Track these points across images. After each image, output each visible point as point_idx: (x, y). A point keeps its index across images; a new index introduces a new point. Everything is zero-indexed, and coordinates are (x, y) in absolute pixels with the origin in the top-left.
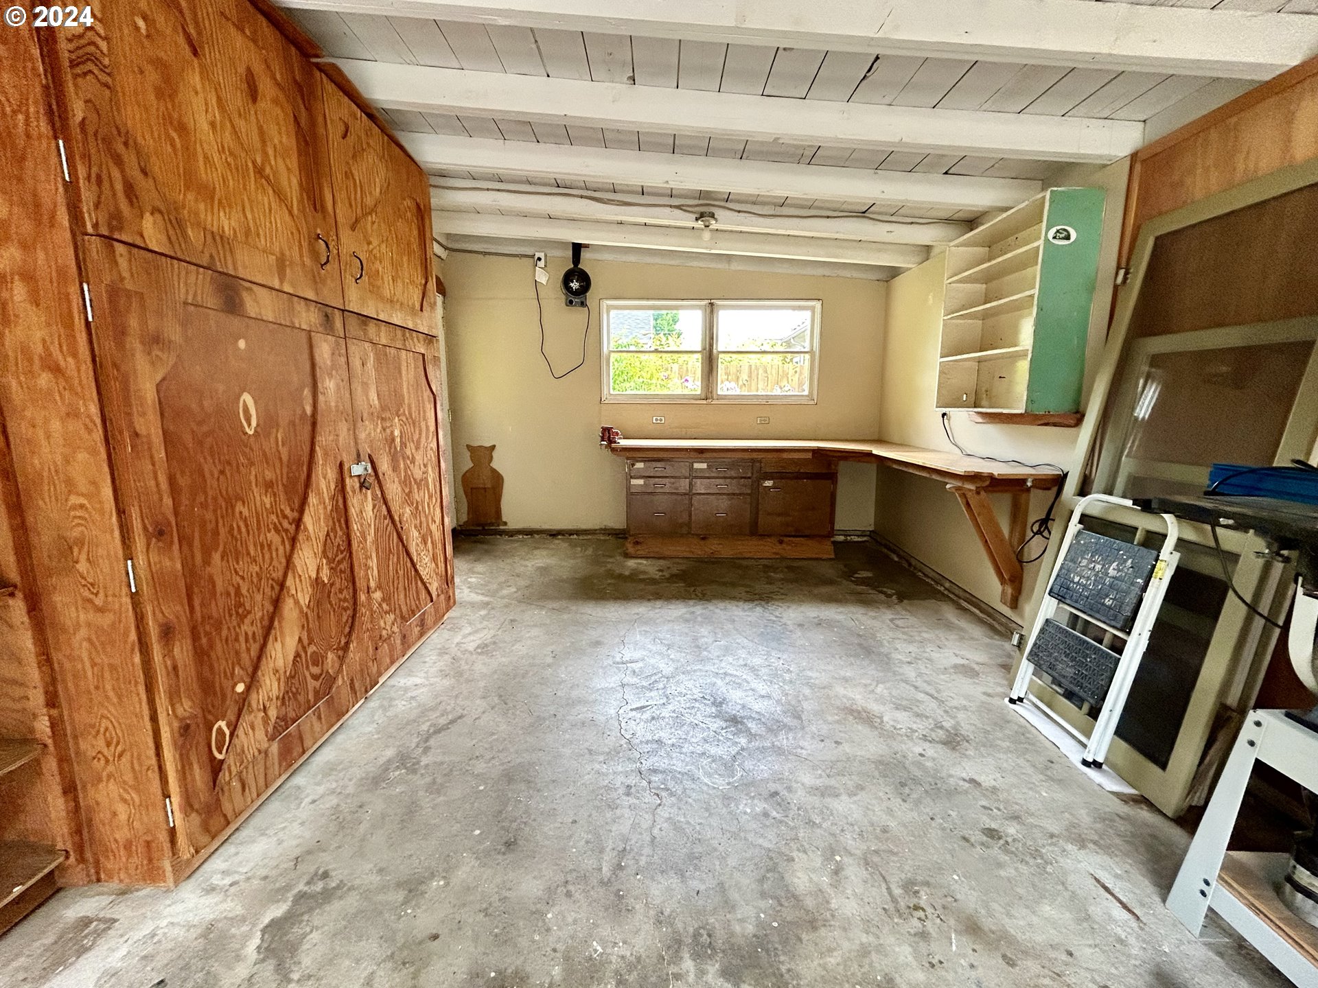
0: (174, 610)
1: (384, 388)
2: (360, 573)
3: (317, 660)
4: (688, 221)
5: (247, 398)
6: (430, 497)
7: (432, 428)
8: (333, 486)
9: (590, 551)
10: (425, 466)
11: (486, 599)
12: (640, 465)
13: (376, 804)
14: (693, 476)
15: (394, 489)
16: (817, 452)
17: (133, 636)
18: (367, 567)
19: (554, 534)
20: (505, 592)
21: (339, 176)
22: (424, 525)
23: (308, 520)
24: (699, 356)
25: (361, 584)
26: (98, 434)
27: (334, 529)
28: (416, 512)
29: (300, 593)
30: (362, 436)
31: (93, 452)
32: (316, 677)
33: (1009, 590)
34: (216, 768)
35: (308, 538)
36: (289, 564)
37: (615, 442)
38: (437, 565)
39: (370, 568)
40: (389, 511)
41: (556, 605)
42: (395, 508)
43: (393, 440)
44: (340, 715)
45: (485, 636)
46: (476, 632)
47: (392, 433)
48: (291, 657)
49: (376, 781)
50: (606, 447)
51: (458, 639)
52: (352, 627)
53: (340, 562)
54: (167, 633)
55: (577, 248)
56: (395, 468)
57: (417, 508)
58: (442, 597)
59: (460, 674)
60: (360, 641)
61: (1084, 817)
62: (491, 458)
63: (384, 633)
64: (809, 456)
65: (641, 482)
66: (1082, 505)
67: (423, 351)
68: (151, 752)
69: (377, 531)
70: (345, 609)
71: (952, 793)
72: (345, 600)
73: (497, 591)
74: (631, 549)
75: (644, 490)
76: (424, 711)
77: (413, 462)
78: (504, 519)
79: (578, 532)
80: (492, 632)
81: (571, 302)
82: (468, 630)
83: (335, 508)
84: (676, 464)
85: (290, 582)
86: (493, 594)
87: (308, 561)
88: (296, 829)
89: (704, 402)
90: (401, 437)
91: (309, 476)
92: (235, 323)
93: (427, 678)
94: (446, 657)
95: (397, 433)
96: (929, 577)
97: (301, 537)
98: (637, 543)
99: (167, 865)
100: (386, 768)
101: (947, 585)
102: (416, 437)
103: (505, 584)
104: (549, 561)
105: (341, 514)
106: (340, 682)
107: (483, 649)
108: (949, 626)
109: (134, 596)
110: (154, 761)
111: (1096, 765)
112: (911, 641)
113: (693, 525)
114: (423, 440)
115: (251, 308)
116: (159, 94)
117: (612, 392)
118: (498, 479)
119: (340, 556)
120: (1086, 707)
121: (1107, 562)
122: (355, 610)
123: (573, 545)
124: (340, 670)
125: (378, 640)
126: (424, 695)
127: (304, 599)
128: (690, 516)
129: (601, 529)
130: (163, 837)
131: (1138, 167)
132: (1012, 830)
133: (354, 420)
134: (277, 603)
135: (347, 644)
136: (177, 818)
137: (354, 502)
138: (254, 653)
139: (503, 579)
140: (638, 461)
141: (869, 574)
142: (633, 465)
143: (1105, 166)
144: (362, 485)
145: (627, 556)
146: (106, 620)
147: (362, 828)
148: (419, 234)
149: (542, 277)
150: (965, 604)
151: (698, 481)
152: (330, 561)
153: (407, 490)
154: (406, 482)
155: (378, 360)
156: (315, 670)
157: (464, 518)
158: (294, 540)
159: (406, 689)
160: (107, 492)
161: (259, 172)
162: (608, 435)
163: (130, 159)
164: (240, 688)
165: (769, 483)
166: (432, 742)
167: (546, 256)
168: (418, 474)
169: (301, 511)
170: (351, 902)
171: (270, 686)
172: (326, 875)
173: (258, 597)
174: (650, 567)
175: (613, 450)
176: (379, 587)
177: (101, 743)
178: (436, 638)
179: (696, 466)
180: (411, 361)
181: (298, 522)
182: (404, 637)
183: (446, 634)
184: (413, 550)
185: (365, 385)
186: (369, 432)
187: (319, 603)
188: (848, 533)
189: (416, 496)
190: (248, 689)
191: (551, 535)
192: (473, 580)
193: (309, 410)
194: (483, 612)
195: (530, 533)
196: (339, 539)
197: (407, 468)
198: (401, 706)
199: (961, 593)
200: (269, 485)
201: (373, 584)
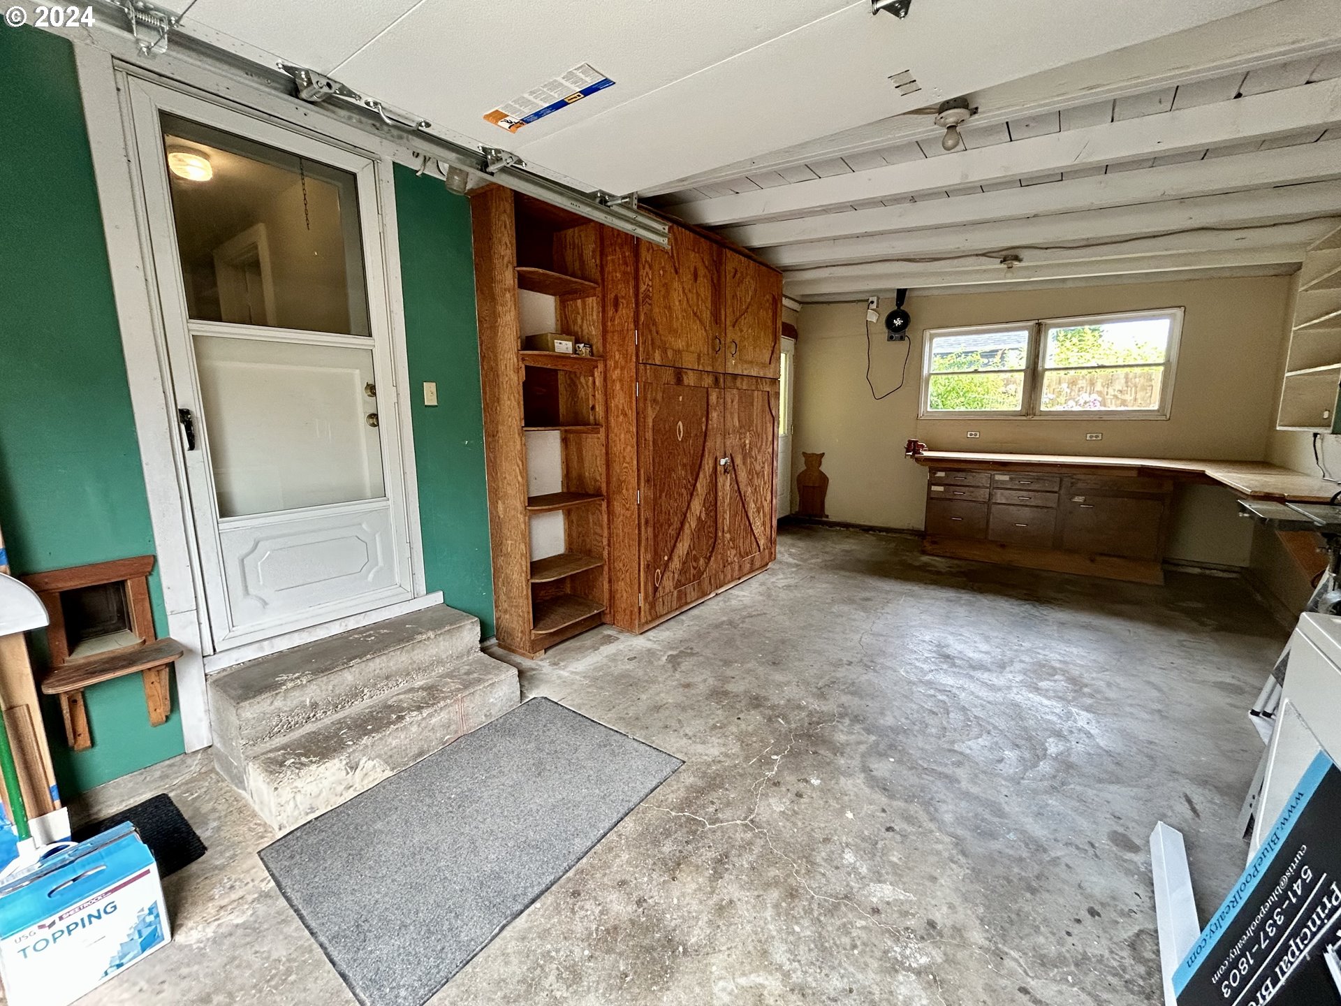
0: (649, 514)
1: (742, 415)
2: (720, 521)
3: (696, 559)
5: (680, 423)
6: (765, 483)
7: (770, 439)
8: (711, 470)
9: (893, 545)
10: (764, 463)
11: (800, 563)
12: (941, 474)
13: (715, 634)
14: (995, 486)
15: (743, 476)
16: (1142, 470)
17: (637, 522)
18: (724, 519)
19: (867, 529)
20: (813, 561)
21: (729, 296)
22: (759, 501)
23: (698, 485)
24: (1022, 374)
25: (719, 525)
26: (635, 440)
27: (709, 493)
28: (755, 491)
29: (692, 523)
30: (728, 443)
31: (633, 447)
32: (695, 568)
34: (656, 589)
35: (698, 494)
36: (689, 507)
37: (919, 453)
38: (765, 529)
39: (726, 519)
40: (739, 488)
41: (847, 574)
42: (741, 487)
43: (745, 446)
44: (705, 594)
45: (792, 582)
46: (786, 578)
47: (745, 442)
48: (685, 553)
49: (717, 626)
50: (912, 457)
51: (774, 580)
52: (713, 548)
53: (711, 511)
54: (647, 522)
55: (901, 294)
56: (744, 463)
57: (756, 489)
58: (767, 551)
59: (769, 596)
60: (716, 558)
62: (820, 464)
63: (729, 559)
64: (1134, 474)
65: (941, 489)
67: (768, 389)
68: (637, 572)
69: (731, 498)
70: (711, 538)
72: (711, 533)
73: (807, 560)
74: (929, 547)
75: (943, 496)
76: (745, 607)
77: (756, 460)
78: (827, 513)
79: (888, 530)
80: (796, 581)
81: (891, 338)
82: (781, 576)
83: (711, 481)
84: (977, 475)
85: (688, 515)
86: (805, 561)
87: (697, 507)
88: (681, 632)
90: (750, 444)
91: (701, 462)
92: (680, 388)
93: (751, 594)
94: (764, 587)
95: (747, 442)
97: (695, 493)
98: (934, 543)
99: (637, 622)
100: (723, 623)
102: (759, 445)
103: (817, 556)
104: (854, 547)
105: (713, 486)
106: (705, 576)
107: (788, 587)
109: (639, 505)
110: (637, 576)
113: (990, 532)
114: (763, 447)
115: (686, 382)
116: (664, 297)
117: (929, 409)
118: (824, 480)
119: (711, 508)
122: (715, 540)
123: (881, 539)
124: (705, 570)
125: (726, 563)
126: (747, 601)
127: (693, 526)
128: (988, 522)
129: (908, 530)
130: (636, 610)
133: (725, 434)
134: (682, 524)
135: (710, 557)
136: (642, 604)
137: (720, 480)
138: (672, 544)
139: (814, 553)
140: (940, 471)
142: (935, 474)
144: (725, 471)
145: (924, 552)
146: (628, 514)
147: (708, 640)
148: (773, 316)
149: (872, 317)
151: (999, 492)
152: (706, 510)
153: (750, 477)
154: (750, 472)
155: (740, 398)
156: (695, 564)
157: (797, 509)
158: (692, 495)
159: (738, 596)
160: (635, 462)
161: (695, 314)
162: (913, 447)
163: (654, 329)
164: (666, 558)
165: (1079, 499)
166: (747, 620)
167: (878, 299)
168: (758, 468)
169: (696, 481)
170: (701, 658)
171: (676, 564)
172: (692, 649)
173: (676, 519)
174: (940, 563)
175: (917, 460)
176: (729, 531)
177: (621, 565)
178: (761, 577)
179: (998, 477)
180: (760, 397)
181: (695, 485)
182: (740, 566)
183: (767, 576)
184: (750, 515)
185: (732, 414)
186: (732, 441)
187: (699, 530)
188: (1207, 565)
189: (756, 482)
190: (669, 559)
191: (864, 530)
192: (793, 551)
193: (704, 428)
194: (794, 569)
195: (847, 526)
196: (711, 498)
197: (751, 463)
198: (734, 602)
200: (684, 465)
201: (726, 529)
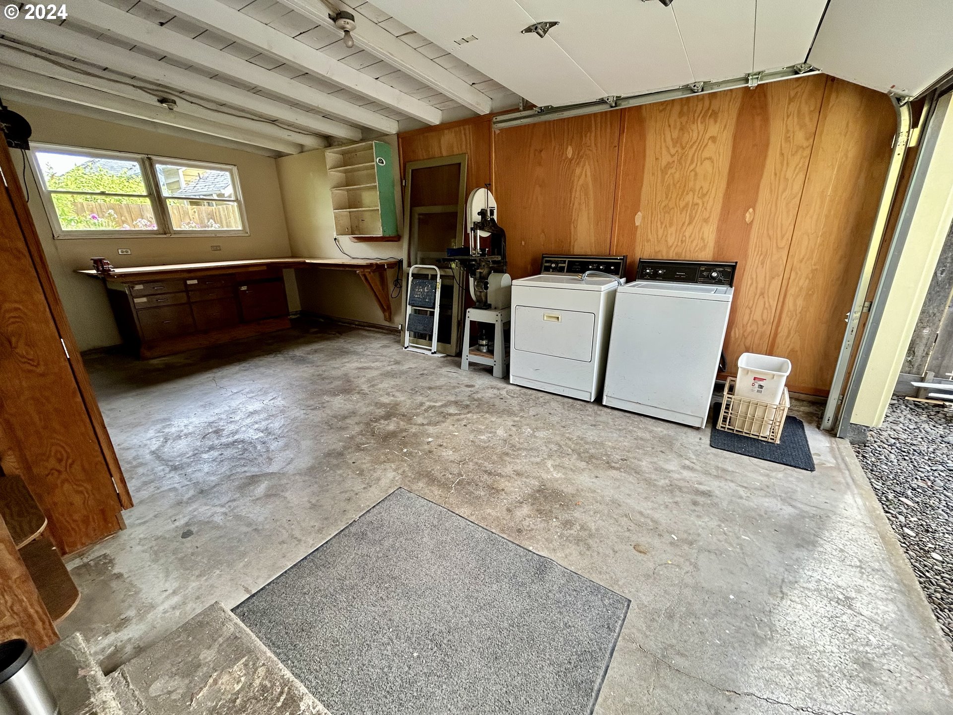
4: (153, 101)
12: (139, 287)
14: (189, 289)
33: (387, 314)
37: (110, 271)
61: (438, 363)
64: (265, 268)
65: (144, 300)
66: (411, 270)
71: (406, 372)
74: (148, 353)
75: (148, 306)
81: (9, 144)
89: (165, 236)
96: (345, 323)
98: (151, 348)
101: (357, 323)
108: (367, 337)
111: (435, 353)
112: (360, 345)
120: (427, 338)
121: (423, 288)
131: (400, 140)
132: (425, 372)
140: (137, 284)
141: (316, 330)
142: (133, 287)
143: (387, 135)
146: (48, 381)
150: (368, 328)
162: (101, 265)
165: (244, 288)
177: (53, 462)
179: (189, 282)
199: (365, 324)
